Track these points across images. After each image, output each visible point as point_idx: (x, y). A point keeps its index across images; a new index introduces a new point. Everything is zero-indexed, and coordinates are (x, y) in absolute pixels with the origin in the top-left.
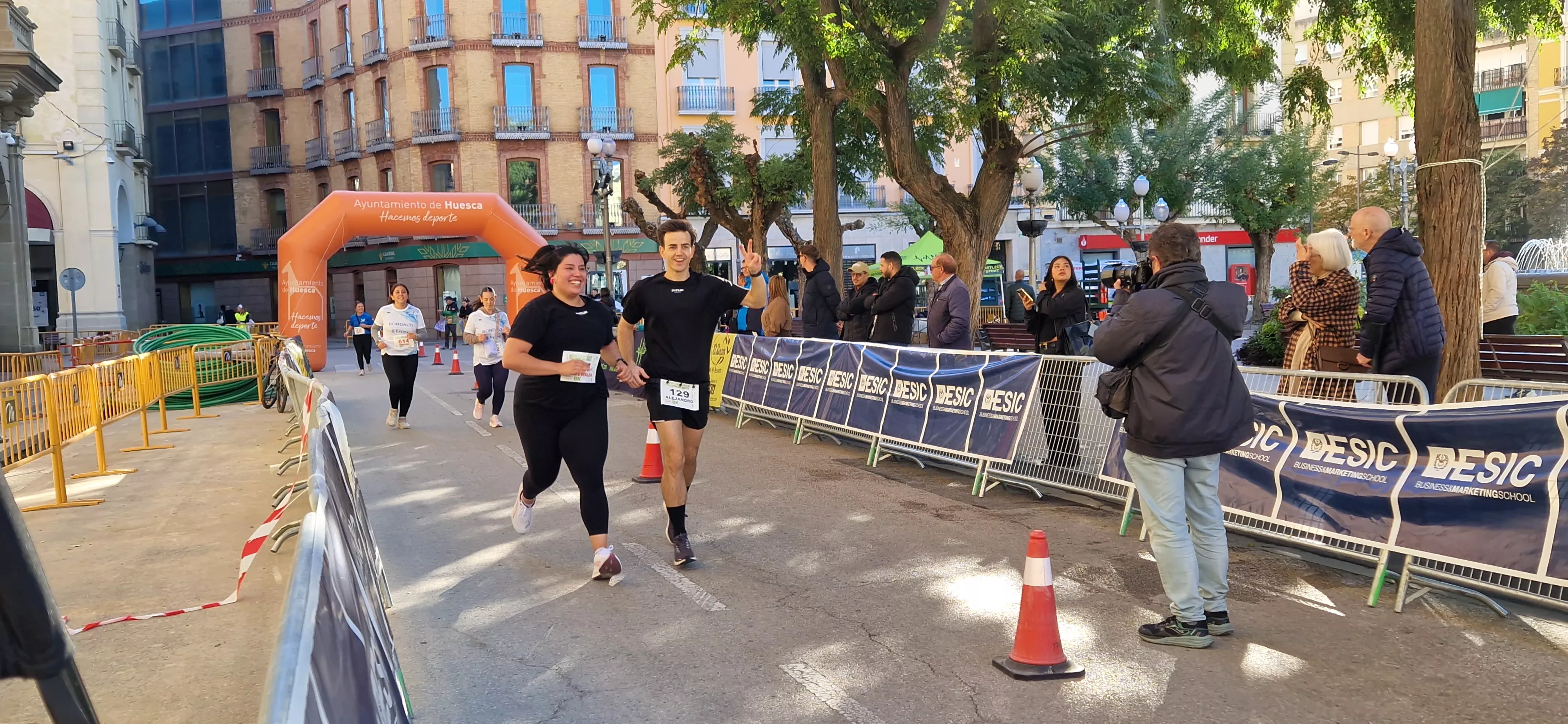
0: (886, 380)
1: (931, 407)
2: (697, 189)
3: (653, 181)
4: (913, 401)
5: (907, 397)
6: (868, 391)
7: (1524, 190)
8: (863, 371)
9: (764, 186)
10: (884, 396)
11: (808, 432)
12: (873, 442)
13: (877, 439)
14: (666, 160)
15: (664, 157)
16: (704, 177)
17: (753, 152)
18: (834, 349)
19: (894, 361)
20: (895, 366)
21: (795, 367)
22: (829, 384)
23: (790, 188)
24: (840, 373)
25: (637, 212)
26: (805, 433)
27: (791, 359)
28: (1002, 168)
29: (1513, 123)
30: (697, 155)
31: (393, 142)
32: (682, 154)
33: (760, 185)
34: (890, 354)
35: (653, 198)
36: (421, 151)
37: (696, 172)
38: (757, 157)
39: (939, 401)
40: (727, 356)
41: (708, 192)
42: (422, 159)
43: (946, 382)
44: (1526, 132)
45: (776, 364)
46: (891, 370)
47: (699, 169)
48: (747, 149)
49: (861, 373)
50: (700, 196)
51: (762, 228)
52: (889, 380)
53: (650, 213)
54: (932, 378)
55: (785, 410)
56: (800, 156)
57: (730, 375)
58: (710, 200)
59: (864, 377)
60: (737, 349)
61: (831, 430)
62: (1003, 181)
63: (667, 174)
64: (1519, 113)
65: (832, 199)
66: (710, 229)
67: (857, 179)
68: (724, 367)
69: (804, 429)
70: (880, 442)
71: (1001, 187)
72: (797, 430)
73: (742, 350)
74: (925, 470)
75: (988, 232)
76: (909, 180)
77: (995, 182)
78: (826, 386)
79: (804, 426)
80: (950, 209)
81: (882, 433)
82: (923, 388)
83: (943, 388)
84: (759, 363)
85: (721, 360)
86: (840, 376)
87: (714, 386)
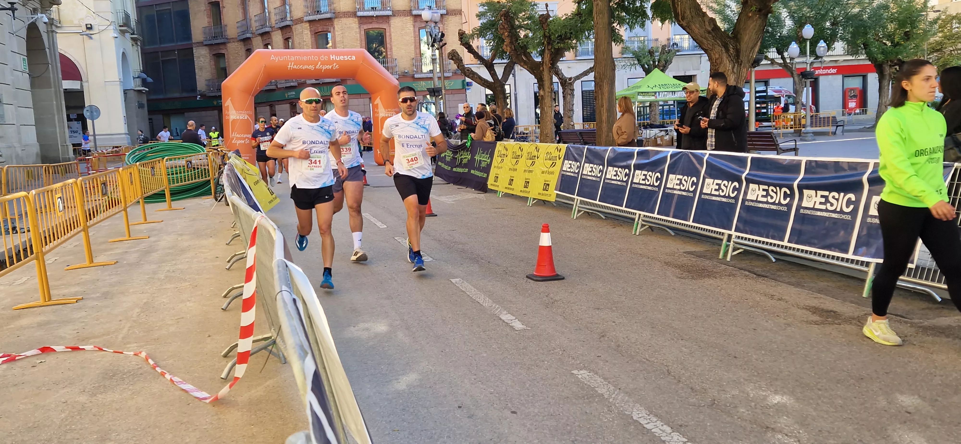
0: (736, 184)
1: (797, 210)
2: (503, 41)
3: (472, 36)
4: (772, 204)
5: (765, 200)
6: (714, 192)
8: (707, 176)
9: (552, 37)
10: (736, 198)
11: (645, 225)
12: (725, 238)
13: (730, 236)
14: (481, 21)
15: (479, 19)
16: (509, 32)
17: (545, 13)
18: (672, 156)
19: (746, 168)
20: (747, 171)
21: (630, 170)
22: (669, 186)
23: (569, 39)
24: (680, 177)
25: (458, 60)
26: (643, 226)
27: (624, 164)
28: (760, 10)
30: (505, 16)
31: (291, 20)
32: (492, 17)
33: (550, 36)
34: (742, 162)
35: (470, 49)
36: (310, 26)
37: (504, 28)
38: (548, 16)
39: (805, 204)
40: (559, 162)
41: (511, 43)
42: (311, 31)
45: (610, 168)
46: (744, 176)
47: (506, 26)
48: (541, 10)
49: (704, 178)
50: (506, 46)
51: (550, 67)
52: (741, 185)
53: (468, 59)
54: (798, 184)
55: (622, 206)
56: (578, 14)
57: (562, 176)
58: (513, 48)
59: (709, 180)
60: (568, 156)
61: (669, 224)
62: (759, 22)
63: (481, 32)
65: (608, 43)
66: (509, 70)
67: (617, 31)
68: (557, 170)
69: (643, 223)
70: (733, 239)
71: (758, 25)
72: (636, 223)
73: (574, 157)
74: (777, 263)
75: (746, 62)
76: (689, 22)
77: (753, 22)
78: (665, 187)
79: (644, 221)
80: (717, 43)
81: (735, 231)
82: (785, 192)
83: (813, 192)
84: (592, 168)
85: (553, 165)
86: (681, 180)
87: (548, 185)
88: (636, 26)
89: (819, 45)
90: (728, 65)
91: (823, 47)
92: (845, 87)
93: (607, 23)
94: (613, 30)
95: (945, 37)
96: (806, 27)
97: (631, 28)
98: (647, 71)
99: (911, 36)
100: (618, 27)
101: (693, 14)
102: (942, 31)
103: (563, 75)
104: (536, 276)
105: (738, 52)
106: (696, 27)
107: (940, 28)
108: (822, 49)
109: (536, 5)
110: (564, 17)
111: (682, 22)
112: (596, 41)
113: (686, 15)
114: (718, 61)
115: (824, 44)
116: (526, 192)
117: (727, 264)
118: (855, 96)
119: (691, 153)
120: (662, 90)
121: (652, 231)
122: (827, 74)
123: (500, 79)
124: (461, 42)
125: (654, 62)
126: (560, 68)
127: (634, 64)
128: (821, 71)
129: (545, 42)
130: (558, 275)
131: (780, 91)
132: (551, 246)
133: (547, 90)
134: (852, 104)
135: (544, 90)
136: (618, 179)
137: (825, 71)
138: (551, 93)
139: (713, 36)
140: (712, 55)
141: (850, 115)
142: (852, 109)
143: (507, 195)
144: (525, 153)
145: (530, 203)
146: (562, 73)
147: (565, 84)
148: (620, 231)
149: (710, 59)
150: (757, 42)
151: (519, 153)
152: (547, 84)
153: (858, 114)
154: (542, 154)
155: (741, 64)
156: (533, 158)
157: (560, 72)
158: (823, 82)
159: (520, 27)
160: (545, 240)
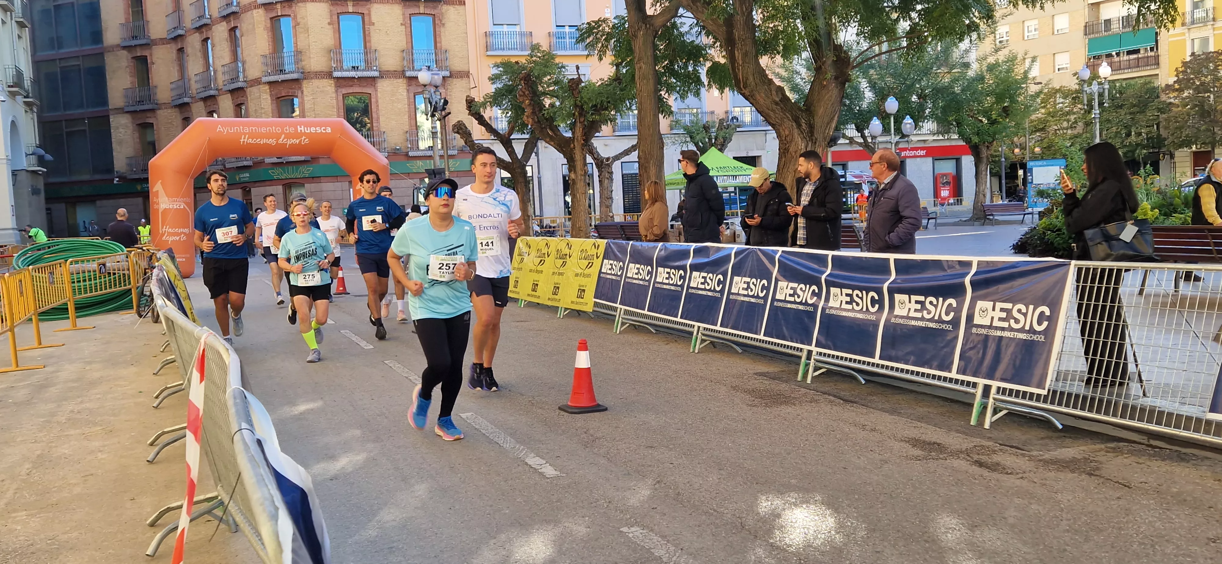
0: (814, 287)
1: (888, 320)
2: (523, 111)
3: (484, 105)
4: (858, 311)
5: (849, 307)
6: (789, 299)
7: (1160, 110)
8: (780, 278)
9: (585, 107)
10: (815, 306)
11: (705, 341)
12: (804, 355)
13: (810, 352)
14: (495, 86)
15: (492, 83)
16: (531, 100)
17: (575, 77)
18: (737, 254)
19: (827, 267)
20: (828, 272)
21: (685, 272)
22: (734, 290)
23: (606, 109)
25: (466, 134)
26: (703, 341)
27: (678, 264)
28: (836, 78)
29: (1148, 57)
30: (525, 80)
31: (245, 81)
32: (509, 81)
33: (582, 106)
34: (823, 261)
36: (270, 88)
37: (524, 95)
38: (580, 81)
39: (897, 311)
40: (597, 263)
41: (534, 113)
42: (271, 95)
43: (910, 292)
44: (1158, 64)
46: (823, 277)
47: (527, 93)
48: (570, 73)
49: (777, 280)
51: (583, 144)
52: (820, 289)
54: (888, 287)
55: (677, 317)
56: (617, 79)
57: (601, 280)
58: (536, 120)
59: (780, 284)
60: (607, 255)
61: (736, 339)
62: (835, 92)
63: (496, 99)
64: (1152, 49)
65: (654, 115)
66: (530, 148)
67: (665, 100)
68: (594, 271)
69: (704, 337)
70: (814, 356)
71: (834, 96)
72: (694, 338)
73: (615, 255)
74: (867, 386)
75: (821, 140)
76: (752, 91)
77: (828, 93)
78: (729, 293)
79: (703, 335)
80: (788, 117)
81: (816, 346)
82: (873, 297)
83: (905, 297)
84: (638, 269)
85: (590, 265)
86: (748, 283)
87: (584, 291)
88: (689, 95)
89: (904, 121)
90: (800, 142)
91: (909, 124)
92: (936, 172)
93: (653, 90)
94: (660, 99)
95: (1049, 114)
96: (889, 100)
97: (683, 97)
98: (703, 151)
99: (1009, 112)
100: (666, 96)
101: (758, 81)
102: (1044, 107)
103: (599, 154)
104: (571, 407)
105: (811, 127)
106: (761, 97)
107: (1042, 103)
108: (908, 126)
109: (564, 67)
110: (599, 83)
111: (744, 91)
112: (639, 112)
113: (748, 82)
114: (788, 139)
115: (911, 121)
116: (555, 300)
117: (807, 387)
118: (948, 183)
119: (759, 250)
120: (721, 173)
121: (715, 347)
122: (915, 157)
123: (519, 157)
124: (470, 111)
125: (710, 139)
126: (595, 145)
127: (686, 142)
128: (907, 153)
129: (577, 113)
130: (599, 405)
131: (862, 177)
132: (589, 368)
133: (579, 172)
134: (945, 193)
135: (575, 172)
136: (671, 282)
137: (913, 153)
138: (585, 176)
139: (782, 109)
140: (781, 131)
141: (943, 205)
142: (944, 199)
143: (530, 305)
144: (552, 250)
145: (561, 314)
146: (597, 152)
147: (602, 165)
148: (675, 348)
149: (779, 136)
150: (834, 116)
151: (545, 251)
152: (579, 164)
153: (952, 204)
154: (575, 253)
155: (815, 143)
156: (563, 257)
157: (594, 151)
158: (911, 165)
159: (545, 94)
160: (583, 360)
